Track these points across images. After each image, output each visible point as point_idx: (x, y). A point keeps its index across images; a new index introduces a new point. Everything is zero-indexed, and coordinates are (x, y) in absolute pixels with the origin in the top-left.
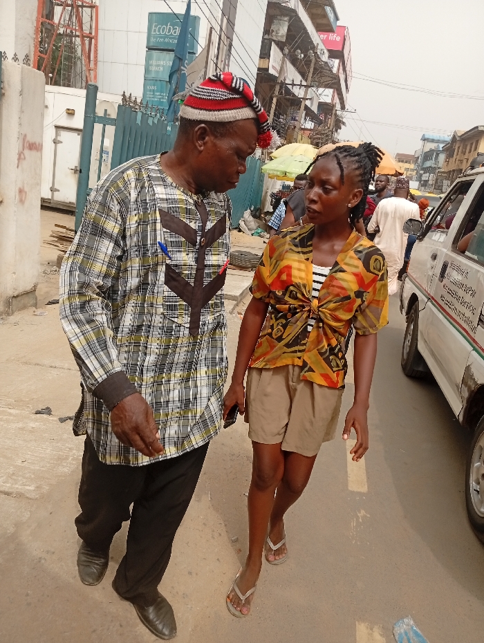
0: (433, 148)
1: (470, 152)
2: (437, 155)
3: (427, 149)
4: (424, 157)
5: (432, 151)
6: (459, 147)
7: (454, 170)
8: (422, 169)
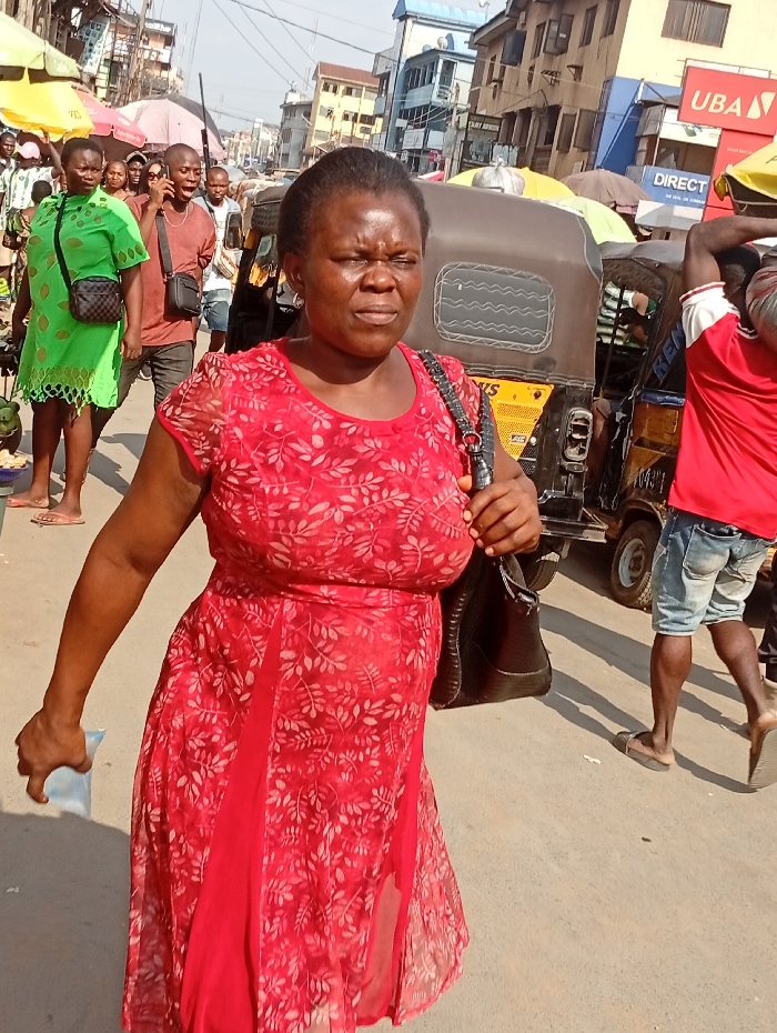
0: (434, 45)
1: (586, 40)
2: (449, 66)
3: (413, 49)
4: (407, 74)
5: (430, 55)
6: (540, 27)
7: (526, 113)
8: (404, 114)
